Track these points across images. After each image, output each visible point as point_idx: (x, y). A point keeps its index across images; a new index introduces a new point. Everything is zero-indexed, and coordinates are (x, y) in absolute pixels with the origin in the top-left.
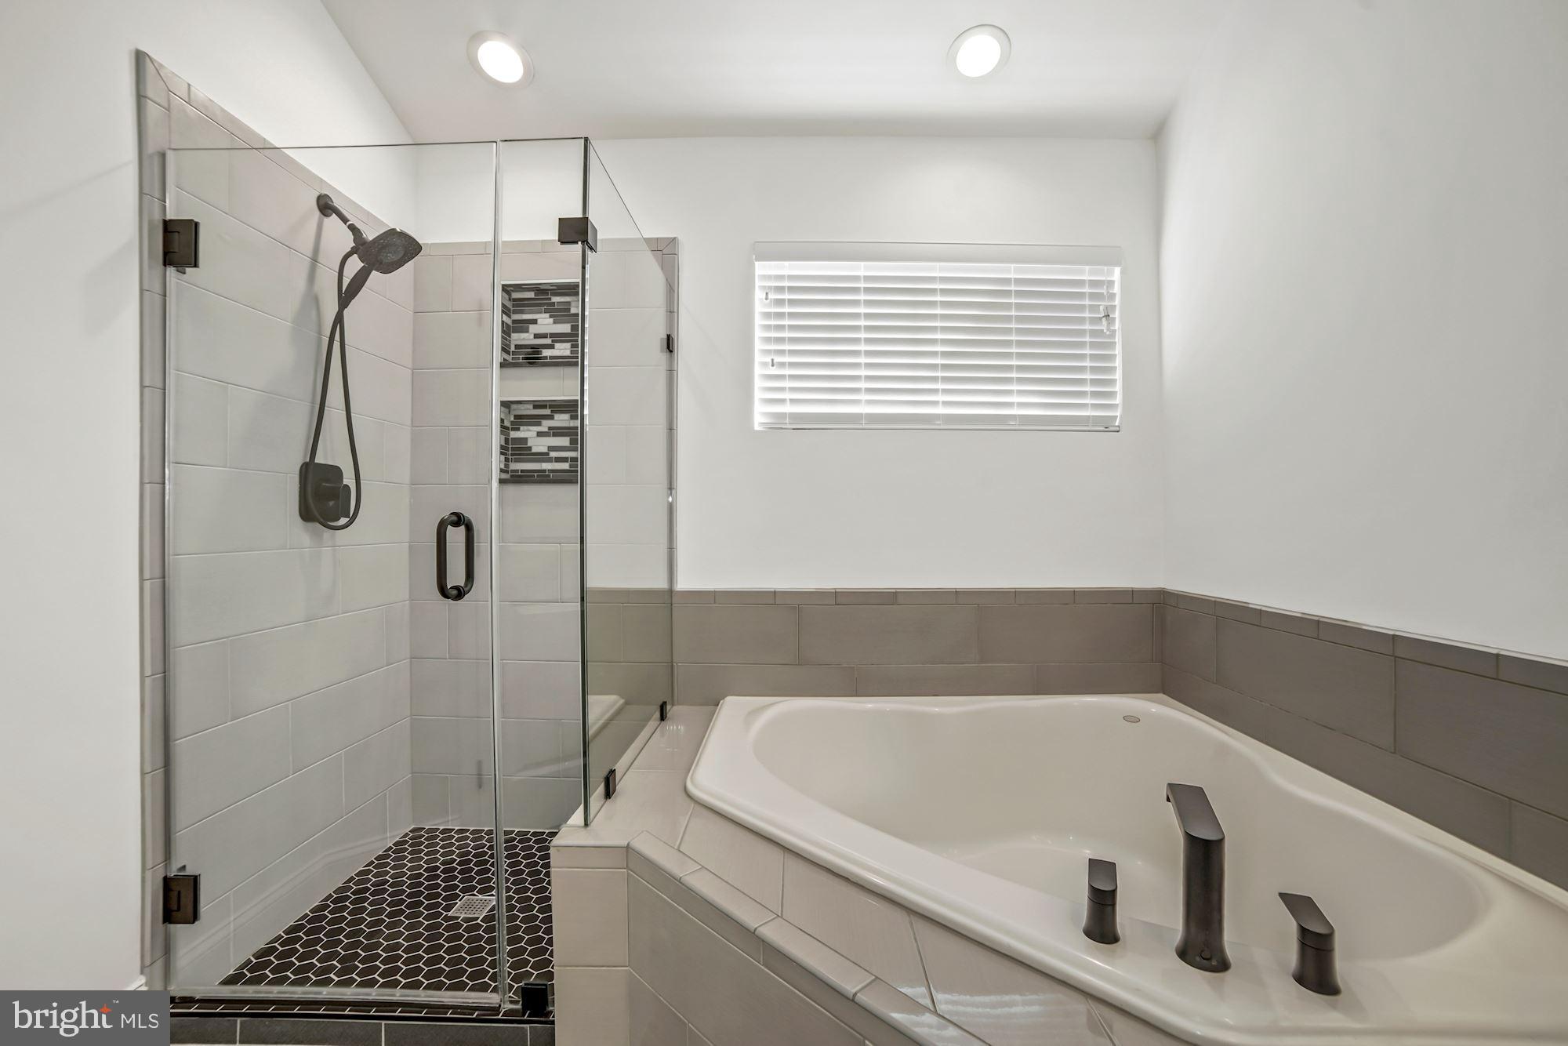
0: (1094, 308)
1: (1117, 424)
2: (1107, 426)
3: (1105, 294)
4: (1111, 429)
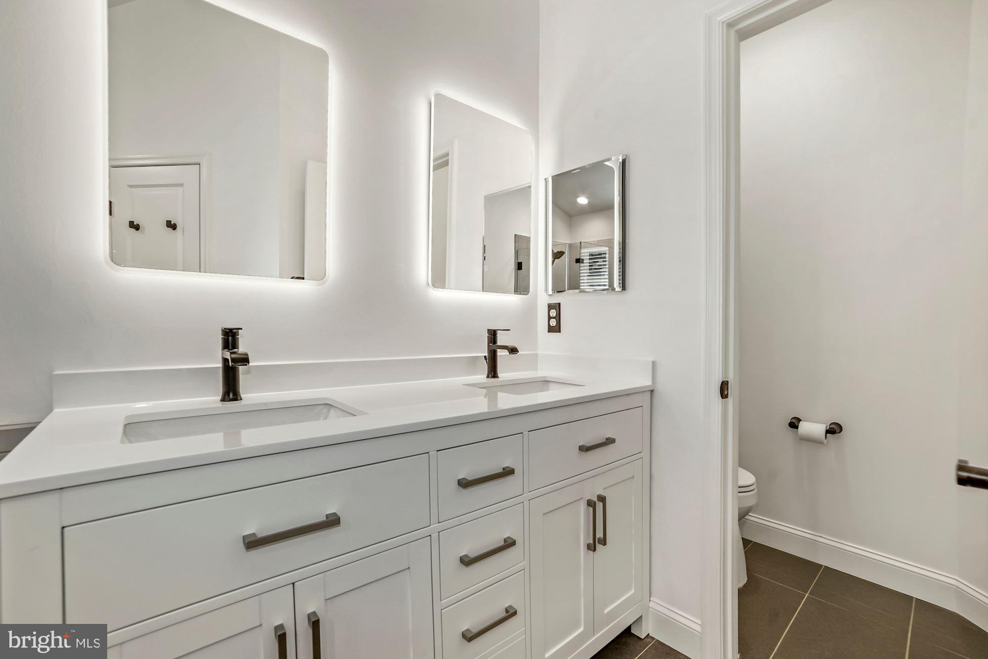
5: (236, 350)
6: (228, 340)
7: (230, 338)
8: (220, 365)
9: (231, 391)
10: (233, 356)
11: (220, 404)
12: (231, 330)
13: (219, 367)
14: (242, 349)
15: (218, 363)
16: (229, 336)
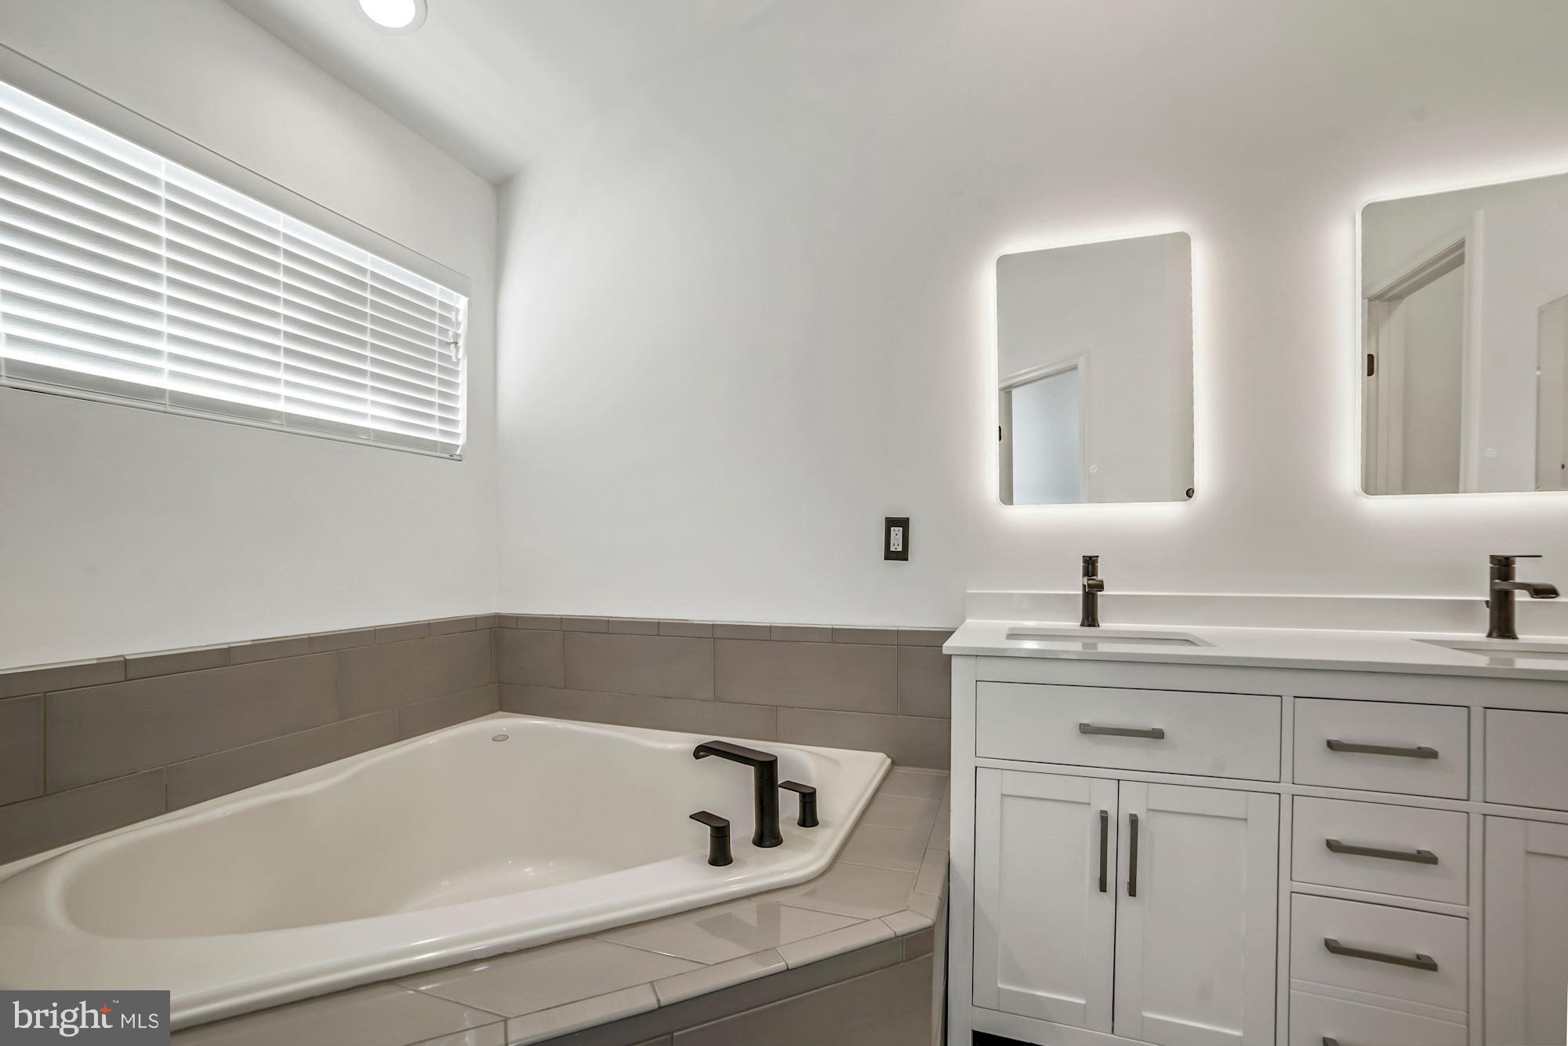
0: (443, 331)
1: (458, 453)
2: (448, 453)
3: (453, 320)
4: (455, 457)
5: (1094, 577)
6: (1088, 568)
7: (1090, 565)
8: (1081, 592)
9: (1090, 618)
10: (1090, 582)
11: (1079, 628)
12: (1090, 558)
13: (1079, 595)
14: (1100, 577)
15: (1079, 590)
16: (1089, 564)
